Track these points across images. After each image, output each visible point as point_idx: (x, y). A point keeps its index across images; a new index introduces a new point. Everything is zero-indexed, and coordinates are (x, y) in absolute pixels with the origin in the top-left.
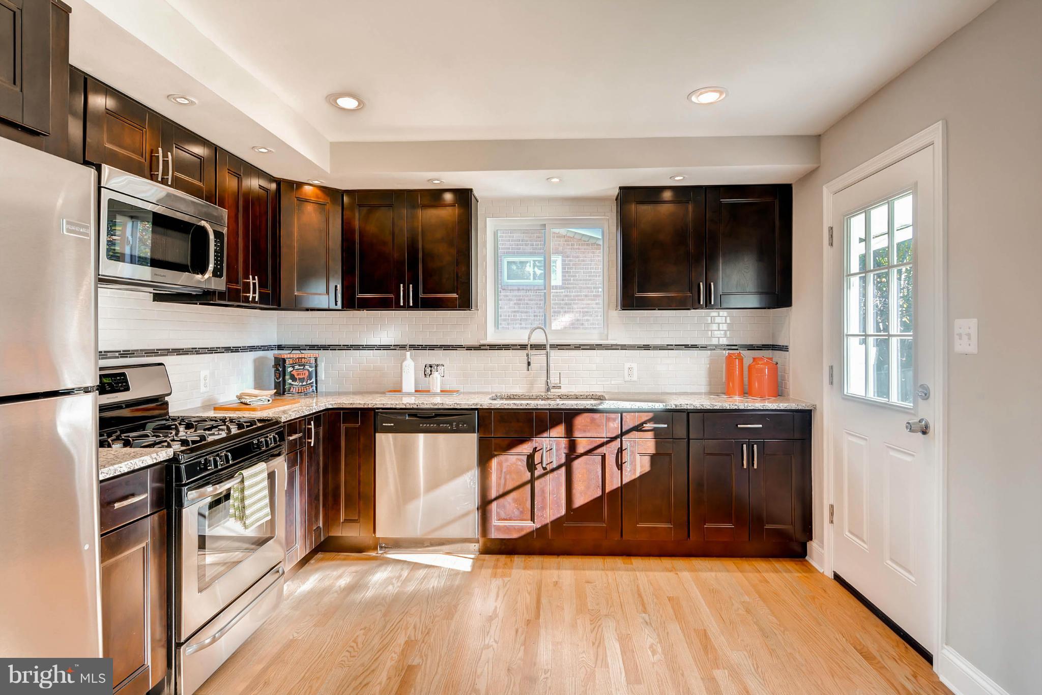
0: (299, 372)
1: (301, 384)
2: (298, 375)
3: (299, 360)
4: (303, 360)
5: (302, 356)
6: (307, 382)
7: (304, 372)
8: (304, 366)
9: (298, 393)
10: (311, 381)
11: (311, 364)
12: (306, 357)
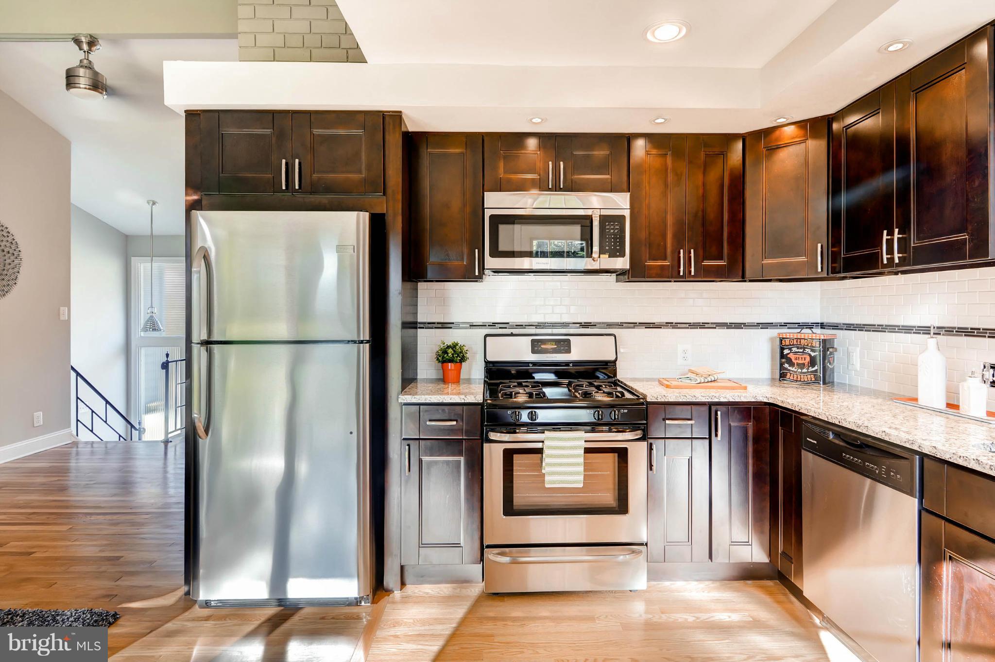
0: (798, 356)
1: (800, 371)
2: (796, 359)
3: (797, 341)
4: (802, 341)
5: (801, 336)
6: (808, 369)
7: (804, 356)
8: (804, 348)
9: (797, 381)
10: (814, 369)
11: (813, 347)
12: (806, 337)
